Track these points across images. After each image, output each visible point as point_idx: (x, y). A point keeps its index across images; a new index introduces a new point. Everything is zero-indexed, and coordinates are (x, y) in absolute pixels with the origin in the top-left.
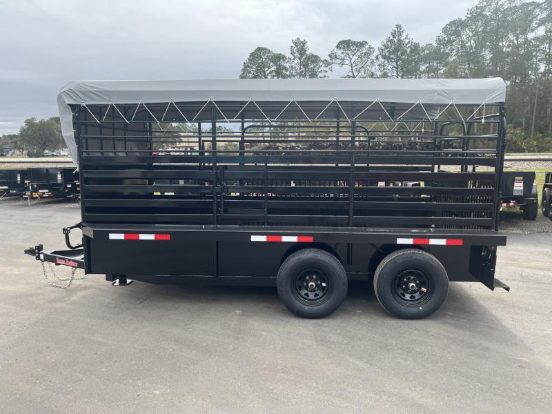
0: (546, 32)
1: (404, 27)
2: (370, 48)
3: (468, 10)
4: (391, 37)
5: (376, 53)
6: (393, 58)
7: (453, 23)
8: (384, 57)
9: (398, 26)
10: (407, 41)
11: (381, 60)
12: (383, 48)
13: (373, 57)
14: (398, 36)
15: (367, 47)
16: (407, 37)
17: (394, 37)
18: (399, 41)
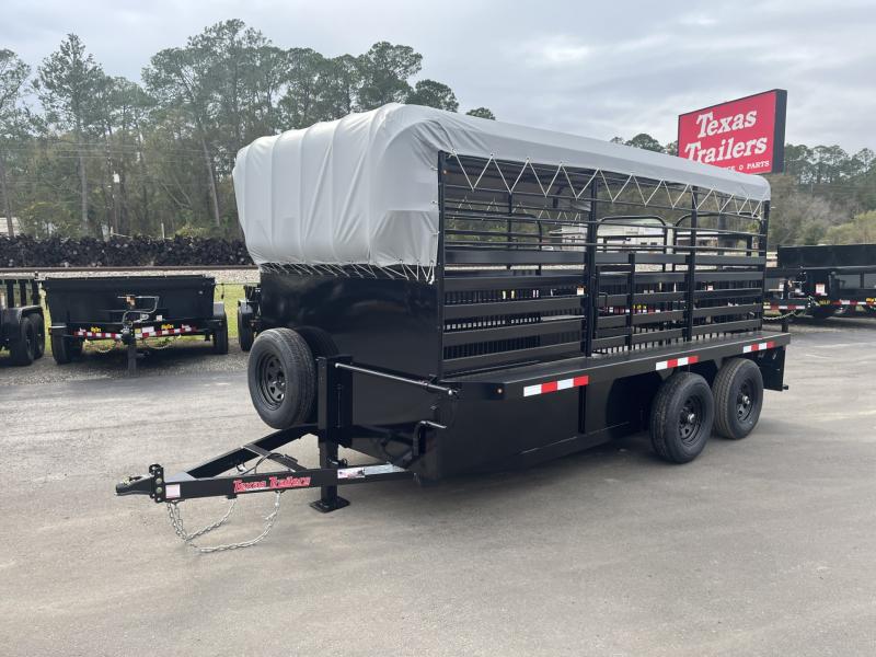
0: (289, 92)
1: (83, 41)
2: (22, 66)
3: (190, 38)
4: (61, 54)
5: (34, 75)
6: (68, 90)
7: (168, 52)
8: (50, 85)
9: (73, 38)
10: (90, 67)
11: (44, 91)
12: (48, 70)
13: (28, 82)
14: (75, 54)
15: (14, 62)
16: (90, 59)
17: (66, 53)
18: (78, 63)
